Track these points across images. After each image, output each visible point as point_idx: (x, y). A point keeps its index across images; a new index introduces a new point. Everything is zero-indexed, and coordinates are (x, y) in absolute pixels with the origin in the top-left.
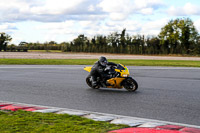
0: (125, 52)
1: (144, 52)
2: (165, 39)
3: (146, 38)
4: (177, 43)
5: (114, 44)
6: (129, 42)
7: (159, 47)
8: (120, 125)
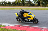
0: (6, 6)
1: (11, 6)
2: (17, 2)
3: (11, 2)
4: (20, 3)
5: (3, 4)
6: (7, 3)
7: (15, 4)
8: (3, 26)
